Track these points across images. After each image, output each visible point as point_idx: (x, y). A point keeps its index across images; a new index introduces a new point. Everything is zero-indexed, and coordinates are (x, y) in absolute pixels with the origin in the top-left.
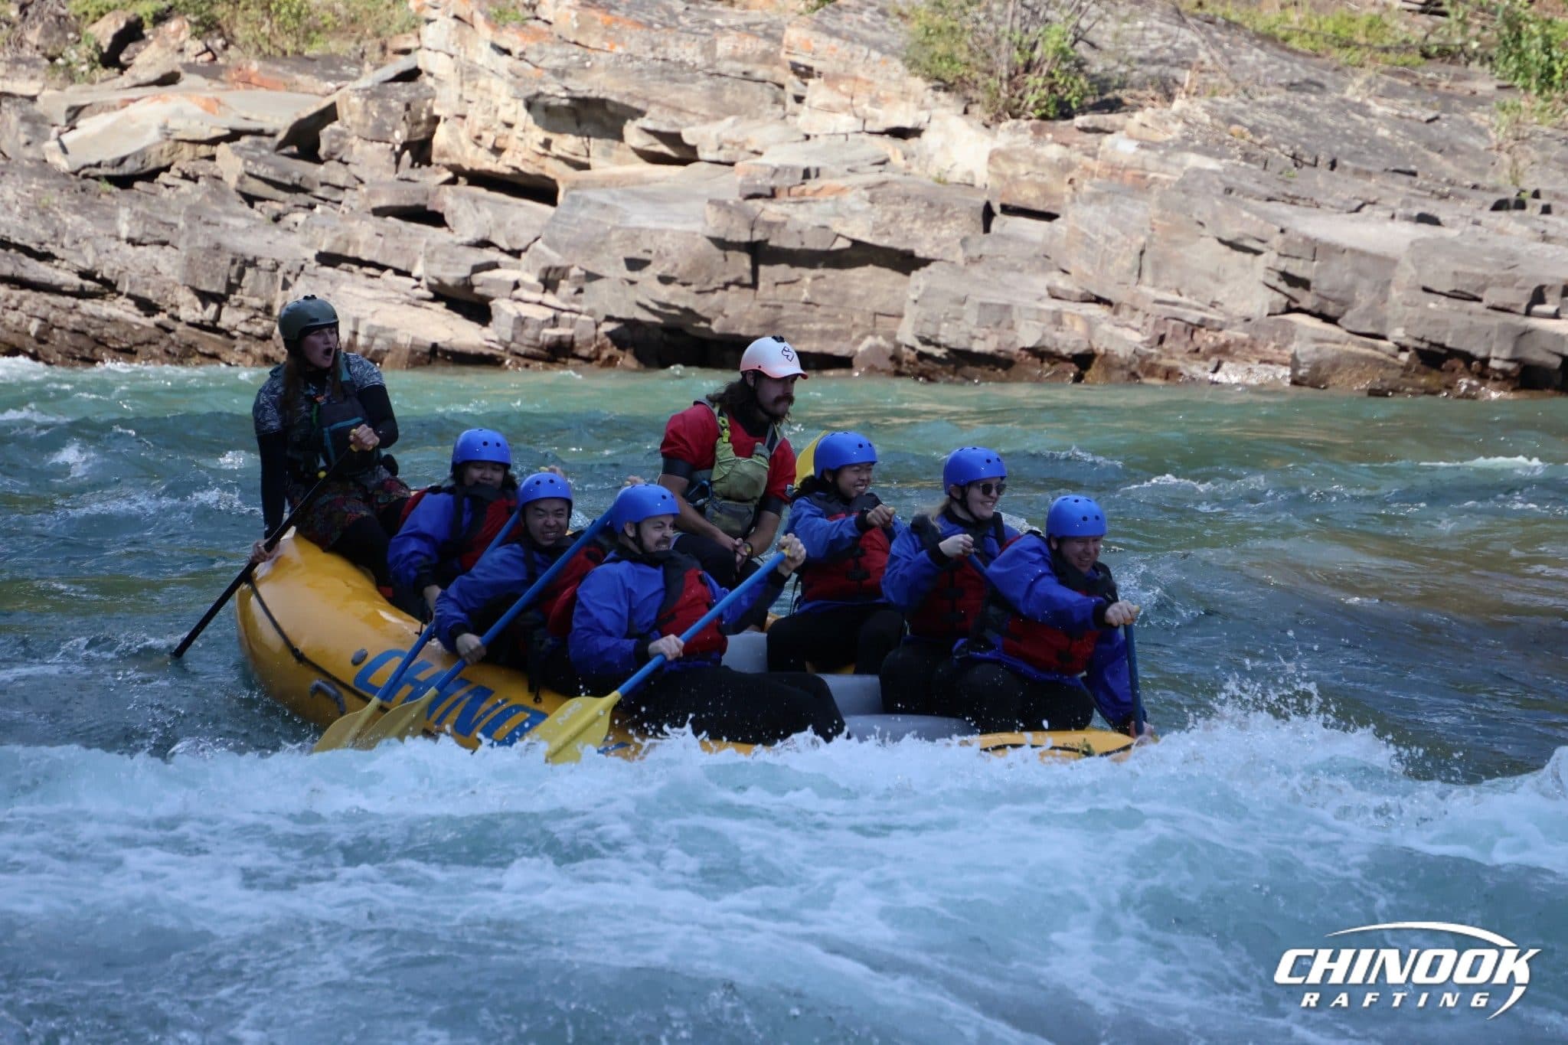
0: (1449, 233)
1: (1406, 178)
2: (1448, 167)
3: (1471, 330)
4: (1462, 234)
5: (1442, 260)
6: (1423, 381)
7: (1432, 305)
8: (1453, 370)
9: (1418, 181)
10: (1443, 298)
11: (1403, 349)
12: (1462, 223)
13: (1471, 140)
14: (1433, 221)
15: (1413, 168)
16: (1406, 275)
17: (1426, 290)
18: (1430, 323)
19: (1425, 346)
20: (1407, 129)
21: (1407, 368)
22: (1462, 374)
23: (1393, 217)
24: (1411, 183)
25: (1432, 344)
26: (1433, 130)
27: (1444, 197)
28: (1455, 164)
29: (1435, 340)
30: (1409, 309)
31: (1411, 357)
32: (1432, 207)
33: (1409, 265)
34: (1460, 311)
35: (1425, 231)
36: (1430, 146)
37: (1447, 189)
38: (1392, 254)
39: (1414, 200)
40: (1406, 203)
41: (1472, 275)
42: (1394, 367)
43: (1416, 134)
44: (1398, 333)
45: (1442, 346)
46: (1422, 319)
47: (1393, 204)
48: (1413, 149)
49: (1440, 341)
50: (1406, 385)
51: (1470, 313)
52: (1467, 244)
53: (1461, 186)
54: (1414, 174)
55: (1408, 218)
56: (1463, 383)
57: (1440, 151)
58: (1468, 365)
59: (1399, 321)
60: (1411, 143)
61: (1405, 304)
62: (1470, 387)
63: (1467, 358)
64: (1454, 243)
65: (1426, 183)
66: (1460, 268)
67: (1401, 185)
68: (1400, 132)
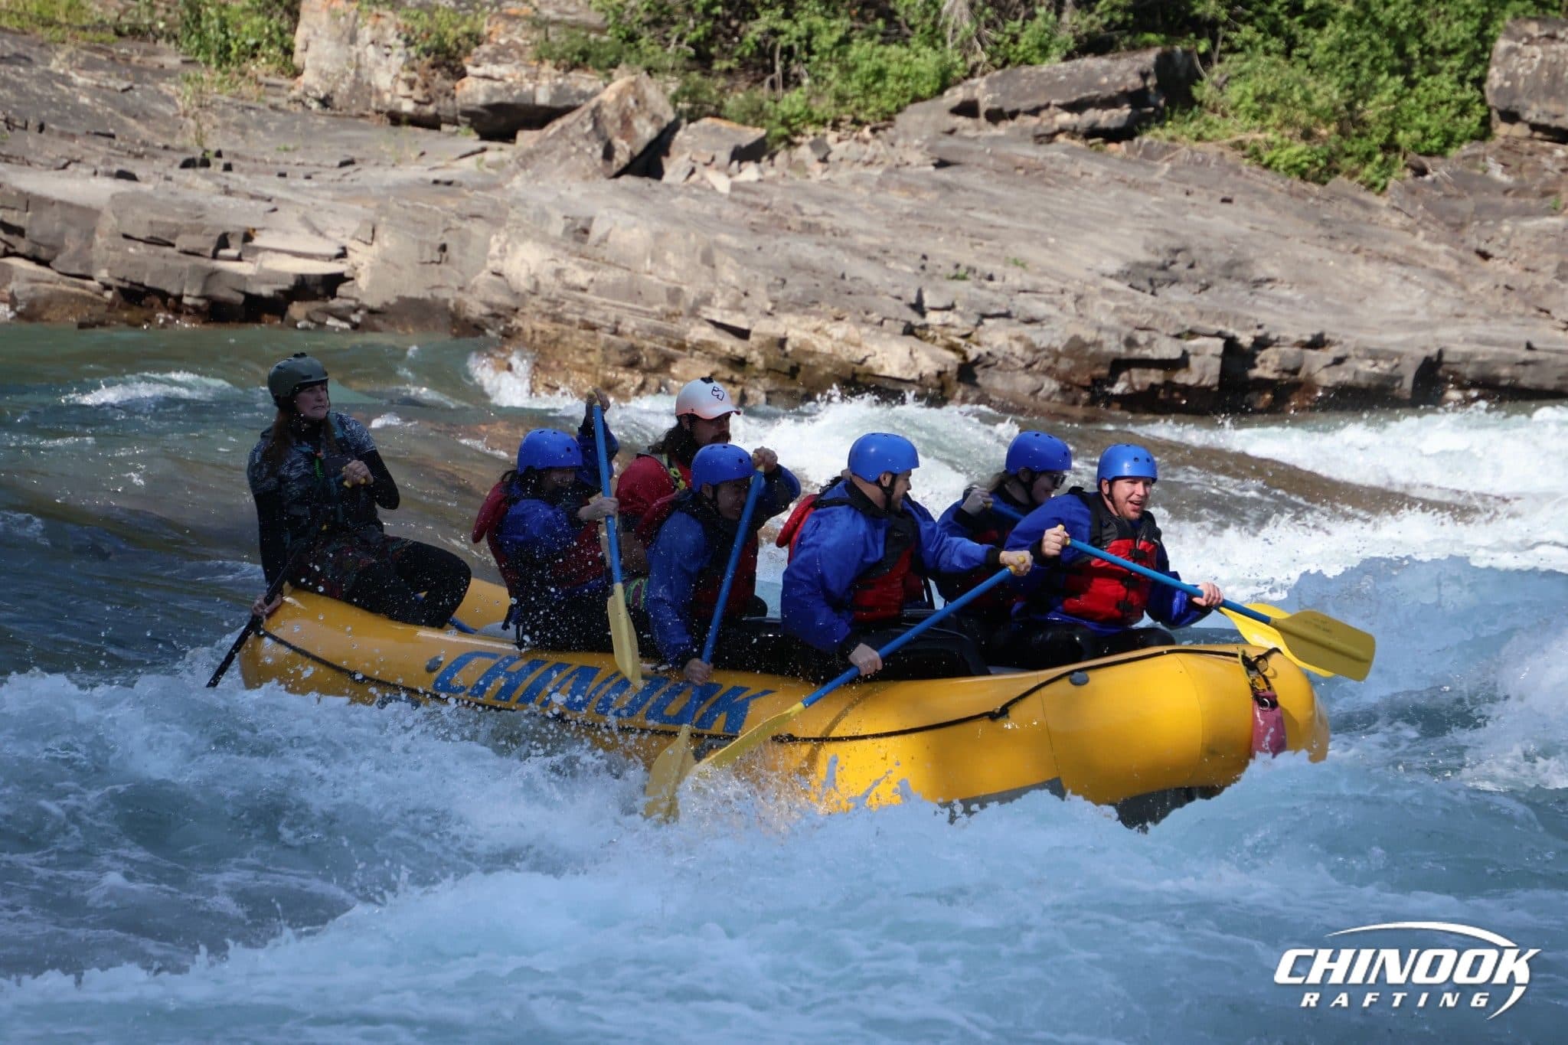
0: (146, 187)
1: (105, 140)
2: (142, 130)
3: (167, 271)
4: (156, 188)
5: (139, 211)
6: (126, 315)
7: (131, 250)
8: (152, 306)
9: (116, 143)
10: (141, 245)
11: (107, 287)
12: (155, 179)
13: (161, 107)
14: (130, 177)
15: (112, 131)
16: (108, 223)
17: (126, 237)
18: (130, 265)
19: (126, 285)
20: (105, 97)
21: (111, 305)
22: (160, 309)
23: (95, 173)
24: (110, 145)
25: (132, 283)
26: (130, 101)
27: (139, 156)
28: (148, 127)
29: (135, 280)
30: (112, 253)
31: (114, 295)
32: (129, 165)
33: (111, 216)
34: (156, 254)
35: (123, 186)
36: (126, 112)
37: (142, 150)
38: (95, 206)
39: (113, 159)
40: (107, 162)
41: (166, 223)
42: (99, 303)
43: (113, 102)
44: (103, 274)
45: (142, 285)
46: (123, 261)
47: (95, 162)
48: (111, 115)
49: (140, 281)
50: (111, 319)
51: (164, 257)
52: (160, 197)
53: (154, 146)
54: (113, 136)
55: (108, 174)
56: (161, 317)
57: (135, 117)
58: (165, 302)
59: (104, 264)
60: (109, 109)
61: (108, 249)
62: (166, 320)
63: (164, 295)
64: (149, 196)
65: (123, 144)
66: (155, 217)
67: (102, 147)
68: (99, 100)
